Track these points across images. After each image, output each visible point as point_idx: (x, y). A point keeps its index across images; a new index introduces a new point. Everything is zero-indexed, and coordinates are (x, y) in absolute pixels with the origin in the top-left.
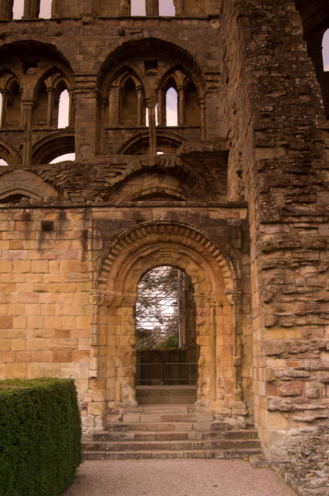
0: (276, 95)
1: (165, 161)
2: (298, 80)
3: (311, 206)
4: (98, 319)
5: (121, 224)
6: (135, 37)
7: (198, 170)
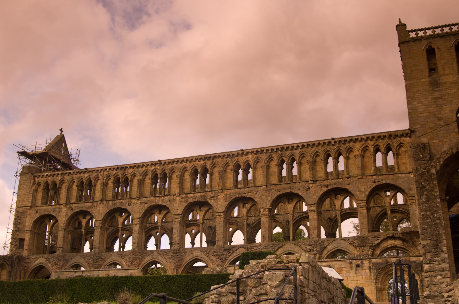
0: (428, 221)
1: (396, 234)
2: (436, 214)
3: (439, 258)
4: (377, 295)
5: (381, 264)
6: (380, 183)
7: (409, 238)
